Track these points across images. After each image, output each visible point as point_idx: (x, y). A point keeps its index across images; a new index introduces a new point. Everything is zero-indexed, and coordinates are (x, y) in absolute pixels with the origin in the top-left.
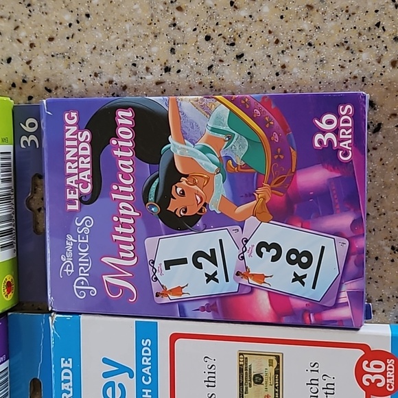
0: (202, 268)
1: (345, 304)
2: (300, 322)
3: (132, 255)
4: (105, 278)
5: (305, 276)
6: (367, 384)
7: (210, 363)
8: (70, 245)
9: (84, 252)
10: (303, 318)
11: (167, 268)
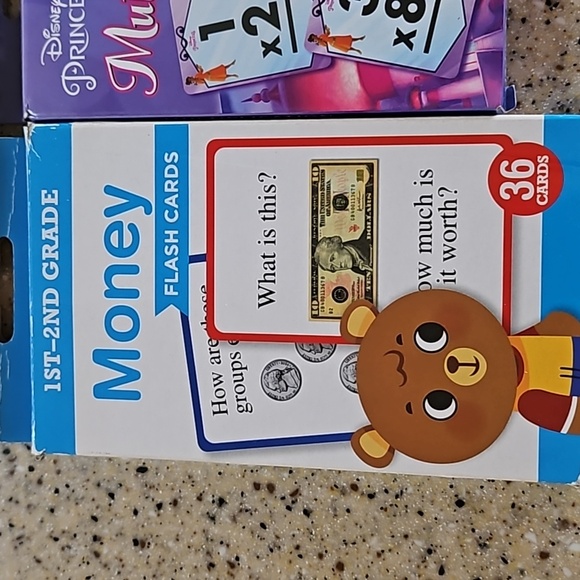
0: (256, 34)
1: (475, 73)
2: (405, 107)
3: (150, 21)
4: (110, 60)
5: (413, 34)
6: (506, 197)
7: (268, 182)
8: (56, 13)
9: (77, 22)
10: (410, 100)
11: (204, 37)
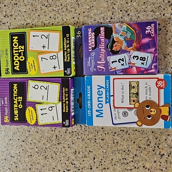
0: (120, 63)
1: (153, 69)
2: (143, 74)
3: (104, 61)
4: (98, 66)
5: (144, 63)
6: (158, 86)
7: (122, 84)
8: (89, 59)
9: (93, 61)
10: (144, 73)
11: (112, 63)
